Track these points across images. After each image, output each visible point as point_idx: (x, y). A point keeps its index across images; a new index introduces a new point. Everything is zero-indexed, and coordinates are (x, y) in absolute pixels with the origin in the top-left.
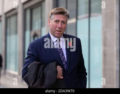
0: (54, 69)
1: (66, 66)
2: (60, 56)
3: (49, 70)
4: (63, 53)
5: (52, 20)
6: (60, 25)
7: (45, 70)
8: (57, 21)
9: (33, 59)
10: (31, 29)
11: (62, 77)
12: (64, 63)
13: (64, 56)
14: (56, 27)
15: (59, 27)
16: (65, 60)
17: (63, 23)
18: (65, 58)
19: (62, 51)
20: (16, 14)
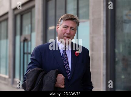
0: (53, 77)
1: (69, 75)
2: (64, 64)
3: (48, 78)
4: (68, 62)
5: (61, 25)
6: (69, 31)
7: (44, 78)
8: (66, 27)
9: (35, 65)
10: (21, 34)
11: (63, 86)
12: (68, 72)
13: (69, 64)
14: (65, 33)
15: (67, 32)
16: (69, 69)
17: (72, 29)
18: (69, 67)
19: (67, 60)
20: (7, 20)
